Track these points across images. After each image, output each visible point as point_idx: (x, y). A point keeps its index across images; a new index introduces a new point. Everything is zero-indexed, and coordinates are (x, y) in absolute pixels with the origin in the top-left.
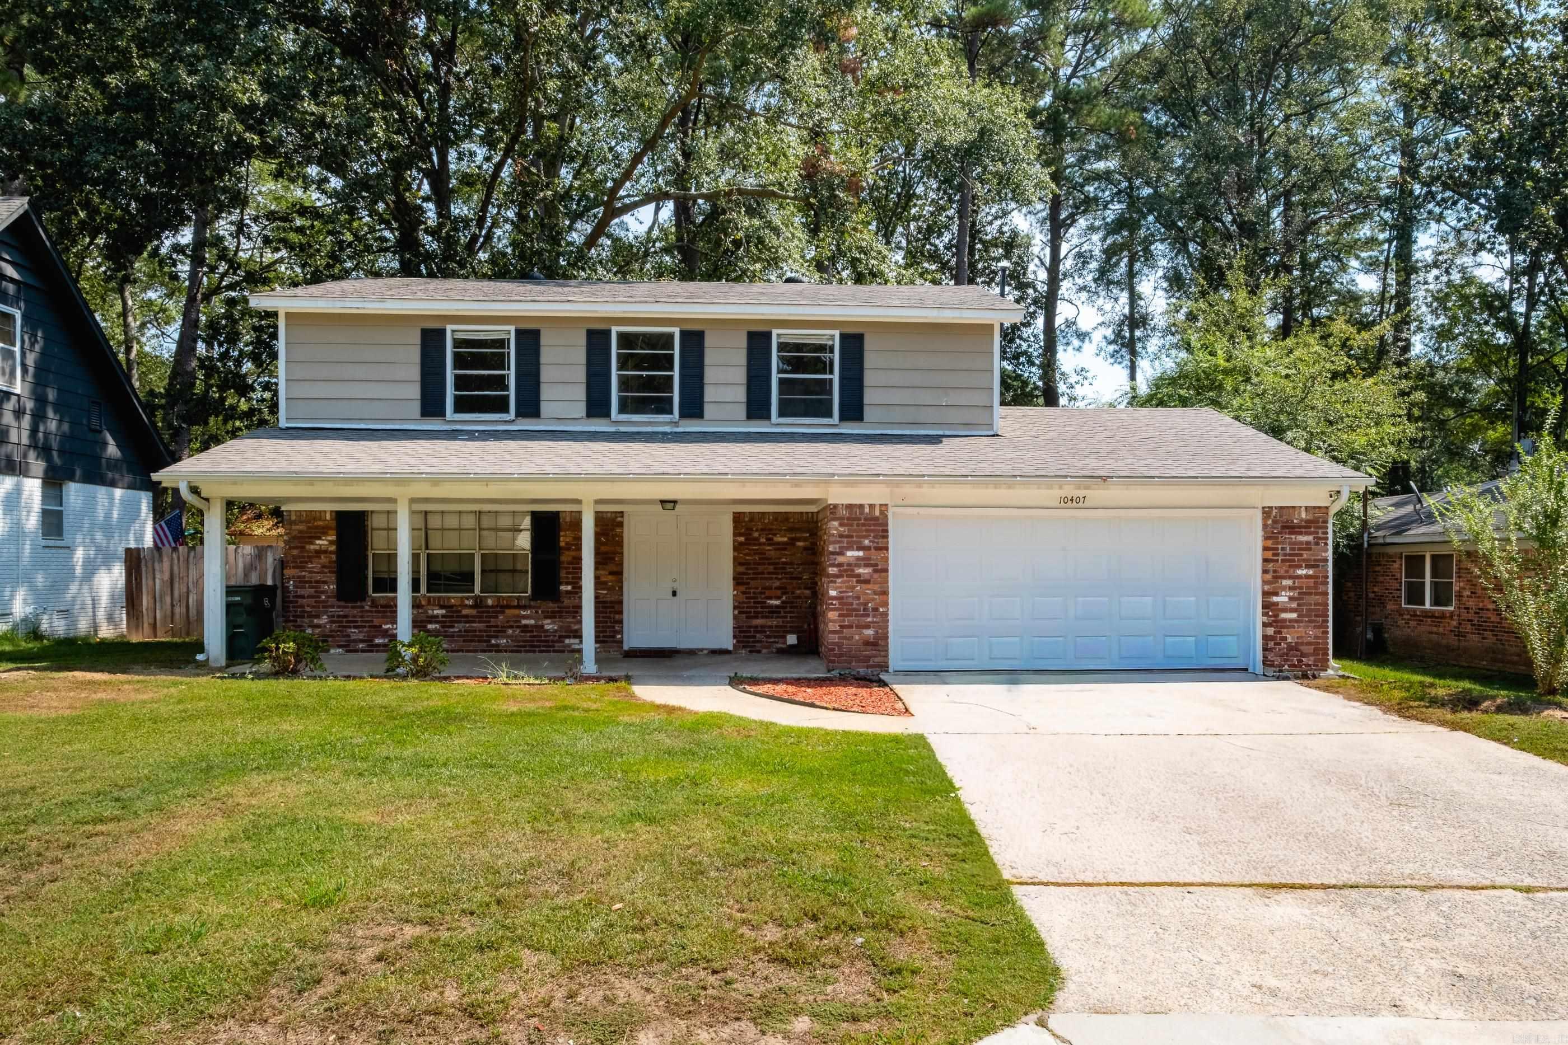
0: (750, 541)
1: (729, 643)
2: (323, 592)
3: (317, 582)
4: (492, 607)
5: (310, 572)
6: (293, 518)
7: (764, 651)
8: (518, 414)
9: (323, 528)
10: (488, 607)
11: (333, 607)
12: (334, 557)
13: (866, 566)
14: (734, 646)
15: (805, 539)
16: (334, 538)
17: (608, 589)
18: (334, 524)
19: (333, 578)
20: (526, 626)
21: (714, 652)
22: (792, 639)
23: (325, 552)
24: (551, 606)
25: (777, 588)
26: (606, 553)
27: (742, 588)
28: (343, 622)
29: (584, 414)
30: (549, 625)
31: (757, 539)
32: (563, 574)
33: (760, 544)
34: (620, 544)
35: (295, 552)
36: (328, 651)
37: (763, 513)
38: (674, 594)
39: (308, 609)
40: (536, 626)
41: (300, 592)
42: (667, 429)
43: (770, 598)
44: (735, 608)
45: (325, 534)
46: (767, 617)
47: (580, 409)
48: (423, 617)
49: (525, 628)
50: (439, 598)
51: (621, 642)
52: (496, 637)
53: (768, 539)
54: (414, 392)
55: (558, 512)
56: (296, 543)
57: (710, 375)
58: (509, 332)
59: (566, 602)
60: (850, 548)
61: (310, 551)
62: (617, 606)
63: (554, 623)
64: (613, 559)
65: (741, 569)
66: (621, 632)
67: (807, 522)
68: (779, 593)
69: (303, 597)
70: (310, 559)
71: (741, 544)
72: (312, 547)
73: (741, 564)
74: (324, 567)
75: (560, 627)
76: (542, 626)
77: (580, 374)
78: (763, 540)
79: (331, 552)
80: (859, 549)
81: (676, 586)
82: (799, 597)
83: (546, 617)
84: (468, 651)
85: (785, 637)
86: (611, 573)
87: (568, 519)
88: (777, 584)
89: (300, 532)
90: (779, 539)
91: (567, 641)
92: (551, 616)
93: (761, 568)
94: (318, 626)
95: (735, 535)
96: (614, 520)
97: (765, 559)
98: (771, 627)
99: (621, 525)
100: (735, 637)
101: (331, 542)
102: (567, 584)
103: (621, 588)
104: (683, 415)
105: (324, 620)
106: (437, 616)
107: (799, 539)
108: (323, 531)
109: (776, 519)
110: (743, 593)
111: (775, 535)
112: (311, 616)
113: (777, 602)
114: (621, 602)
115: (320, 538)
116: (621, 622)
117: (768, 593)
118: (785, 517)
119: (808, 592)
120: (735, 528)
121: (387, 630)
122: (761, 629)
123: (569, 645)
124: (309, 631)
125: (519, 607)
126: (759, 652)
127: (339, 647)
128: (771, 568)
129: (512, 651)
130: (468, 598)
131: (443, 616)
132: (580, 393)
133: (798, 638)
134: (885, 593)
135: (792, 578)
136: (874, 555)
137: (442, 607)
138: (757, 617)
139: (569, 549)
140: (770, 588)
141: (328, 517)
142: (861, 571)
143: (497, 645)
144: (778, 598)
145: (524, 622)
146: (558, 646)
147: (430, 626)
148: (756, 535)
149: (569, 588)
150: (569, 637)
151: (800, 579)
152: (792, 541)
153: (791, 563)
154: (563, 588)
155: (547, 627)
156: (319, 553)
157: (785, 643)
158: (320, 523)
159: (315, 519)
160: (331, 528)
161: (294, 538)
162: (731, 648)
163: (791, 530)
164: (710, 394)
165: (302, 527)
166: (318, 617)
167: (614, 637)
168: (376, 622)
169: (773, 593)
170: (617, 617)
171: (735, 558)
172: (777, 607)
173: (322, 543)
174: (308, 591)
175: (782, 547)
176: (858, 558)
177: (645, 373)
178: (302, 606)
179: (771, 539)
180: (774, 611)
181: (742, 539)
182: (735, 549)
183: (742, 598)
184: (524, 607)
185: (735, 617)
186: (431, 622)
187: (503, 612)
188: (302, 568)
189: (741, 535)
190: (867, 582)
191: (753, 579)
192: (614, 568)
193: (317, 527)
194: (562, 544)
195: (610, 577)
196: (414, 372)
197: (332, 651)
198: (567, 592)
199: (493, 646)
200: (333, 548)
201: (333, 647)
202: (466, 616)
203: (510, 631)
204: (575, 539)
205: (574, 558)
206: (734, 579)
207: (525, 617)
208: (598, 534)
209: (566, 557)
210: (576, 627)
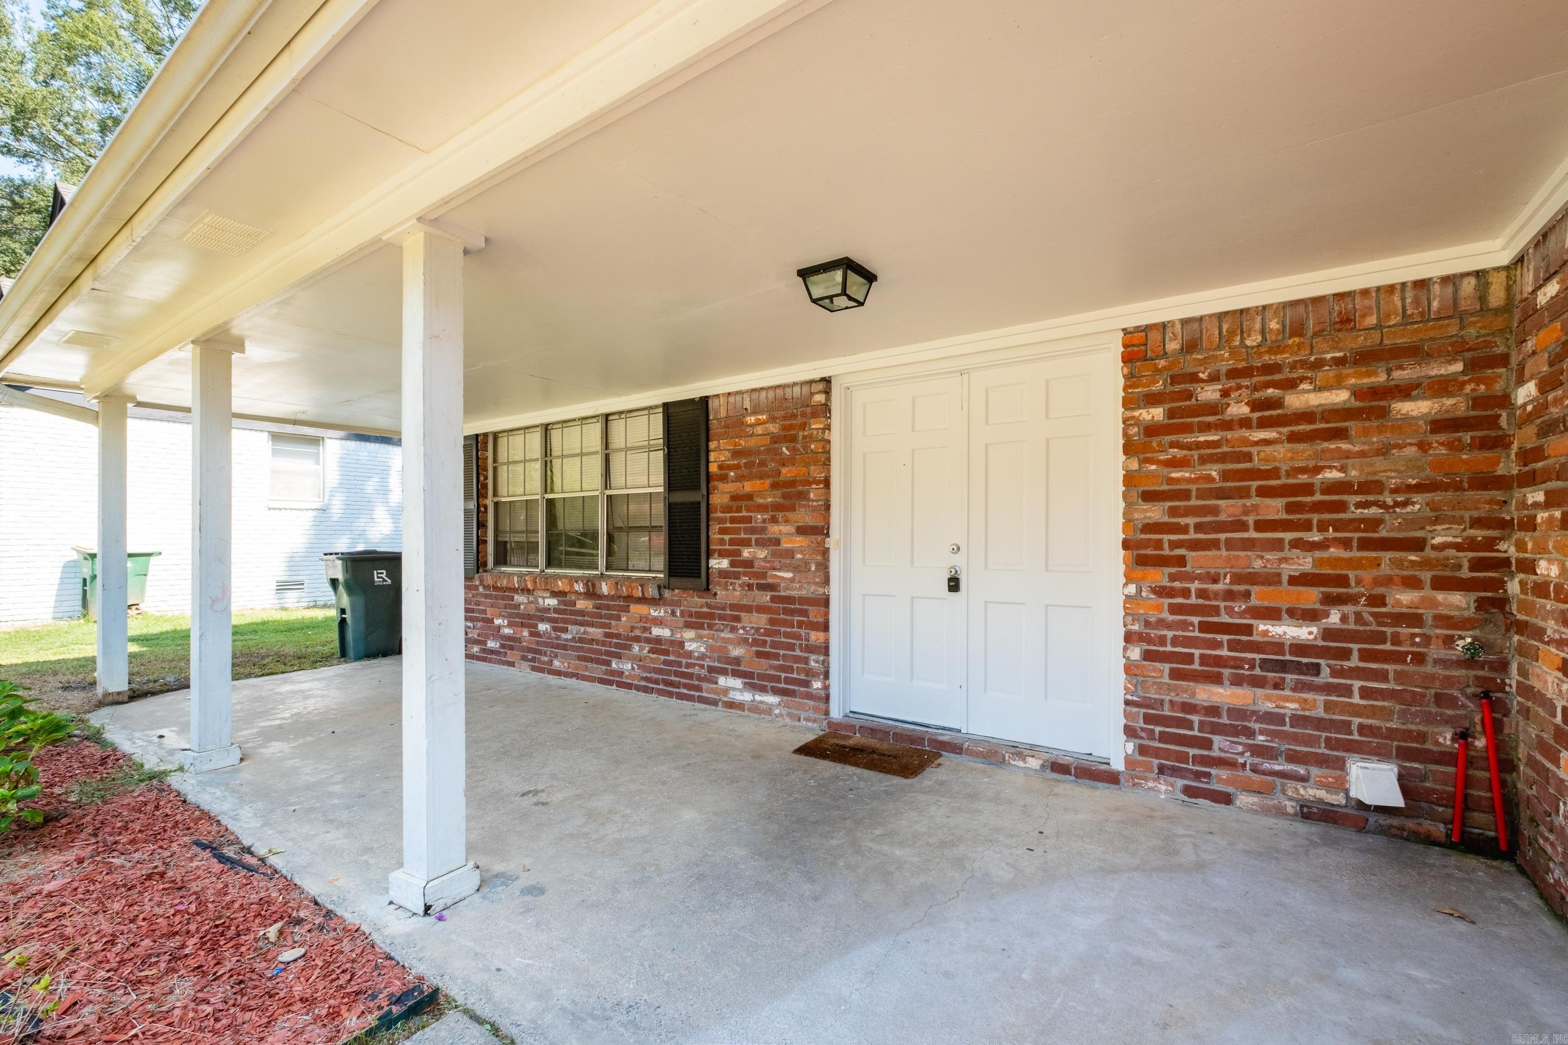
1: (1110, 748)
4: (611, 598)
7: (1244, 800)
14: (1129, 762)
15: (1441, 387)
17: (795, 569)
20: (658, 640)
21: (1059, 768)
22: (1373, 780)
24: (696, 602)
25: (1299, 580)
26: (792, 483)
27: (1161, 576)
30: (694, 644)
31: (1213, 409)
32: (714, 532)
33: (1227, 425)
38: (954, 584)
40: (672, 642)
43: (1272, 614)
44: (1129, 638)
46: (1257, 682)
48: (534, 609)
49: (657, 645)
52: (618, 656)
53: (1255, 406)
55: (706, 399)
59: (721, 594)
62: (814, 614)
63: (699, 638)
64: (803, 496)
65: (1156, 512)
66: (827, 675)
67: (1454, 311)
68: (1311, 596)
71: (1152, 430)
73: (1149, 497)
75: (710, 648)
76: (681, 644)
78: (1239, 409)
81: (959, 561)
82: (1414, 619)
83: (688, 626)
84: (585, 678)
85: (1340, 765)
86: (802, 531)
87: (723, 414)
88: (1305, 563)
90: (1309, 398)
91: (723, 681)
92: (695, 621)
93: (1228, 509)
95: (1128, 403)
96: (805, 402)
97: (1248, 477)
98: (1269, 717)
99: (825, 410)
100: (1130, 732)
102: (722, 554)
103: (824, 567)
106: (547, 610)
107: (1405, 392)
109: (1298, 329)
110: (1161, 592)
111: (1291, 385)
113: (1304, 633)
114: (825, 602)
116: (825, 650)
117: (1260, 595)
119: (1457, 602)
120: (1131, 380)
121: (498, 628)
122: (1235, 722)
123: (726, 691)
125: (648, 600)
126: (1226, 799)
128: (1274, 508)
129: (638, 688)
130: (577, 579)
131: (556, 610)
133: (1403, 780)
135: (1365, 544)
138: (1216, 679)
139: (724, 478)
140: (1272, 579)
143: (621, 673)
144: (1310, 616)
145: (656, 631)
146: (706, 690)
147: (543, 627)
148: (1209, 393)
149: (724, 564)
150: (724, 672)
151: (1418, 545)
152: (1377, 400)
153: (1370, 487)
154: (715, 562)
155: (690, 646)
157: (1341, 785)
162: (1118, 765)
163: (1365, 358)
167: (807, 684)
168: (490, 613)
169: (1285, 596)
170: (816, 637)
171: (1129, 479)
172: (1300, 648)
175: (1323, 427)
179: (1276, 403)
180: (1288, 663)
181: (1156, 414)
182: (1129, 448)
183: (1161, 609)
184: (655, 602)
185: (1129, 669)
186: (542, 620)
187: (626, 609)
189: (1152, 400)
191: (1195, 546)
192: (805, 517)
194: (713, 468)
195: (800, 541)
198: (723, 574)
199: (613, 673)
202: (582, 613)
203: (636, 648)
204: (736, 454)
205: (734, 498)
206: (1126, 545)
207: (659, 622)
208: (776, 439)
209: (720, 497)
210: (737, 652)
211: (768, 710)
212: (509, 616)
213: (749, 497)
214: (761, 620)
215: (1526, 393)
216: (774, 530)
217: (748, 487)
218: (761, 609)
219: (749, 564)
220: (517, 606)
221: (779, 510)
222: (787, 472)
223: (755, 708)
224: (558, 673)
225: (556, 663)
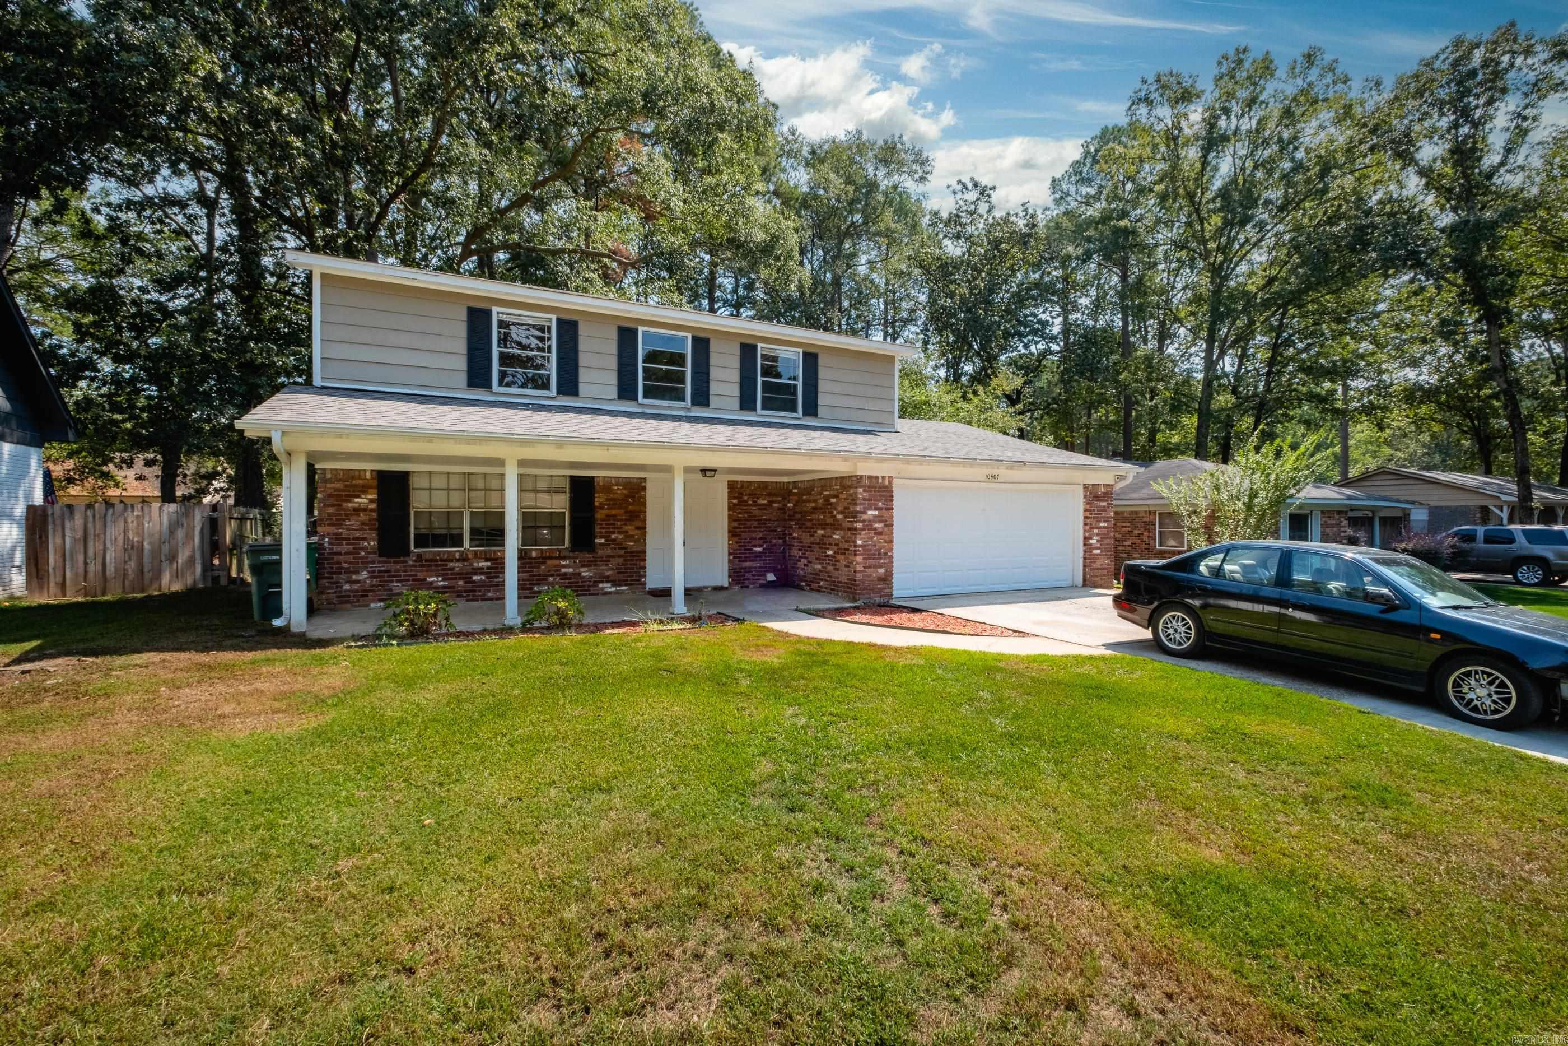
0: (742, 503)
1: (725, 582)
2: (362, 549)
3: (357, 539)
5: (348, 529)
6: (329, 476)
7: (751, 586)
8: (559, 392)
9: (363, 486)
10: (531, 558)
11: (373, 562)
12: (375, 515)
13: (880, 522)
14: (729, 584)
15: (779, 502)
16: (375, 496)
17: (633, 541)
18: (375, 483)
19: (374, 534)
20: (565, 574)
21: (717, 589)
22: (771, 577)
23: (365, 510)
24: (588, 556)
25: (760, 539)
27: (736, 539)
28: (384, 578)
29: (615, 396)
30: (585, 573)
31: (745, 501)
32: (597, 529)
33: (748, 505)
34: (644, 504)
35: (331, 510)
36: (368, 606)
37: (750, 483)
39: (345, 565)
40: (573, 574)
41: (336, 549)
42: (682, 413)
43: (755, 546)
44: (730, 554)
45: (365, 492)
46: (753, 561)
47: (613, 392)
48: (469, 569)
49: (565, 576)
50: (485, 552)
51: (644, 584)
52: (538, 584)
53: (754, 502)
54: (461, 363)
55: (593, 478)
56: (332, 501)
57: (714, 373)
58: (550, 320)
59: (600, 552)
60: (870, 509)
61: (348, 509)
62: (641, 556)
63: (588, 570)
64: (635, 516)
65: (735, 524)
66: (644, 576)
68: (761, 542)
69: (340, 554)
70: (348, 517)
71: (734, 505)
72: (350, 505)
73: (733, 521)
74: (363, 524)
75: (595, 574)
76: (579, 574)
77: (613, 363)
78: (750, 502)
79: (372, 510)
80: (876, 509)
82: (775, 545)
83: (583, 566)
85: (766, 575)
86: (638, 528)
87: (601, 484)
88: (760, 535)
89: (336, 490)
90: (761, 501)
91: (601, 585)
92: (587, 564)
93: (749, 523)
94: (358, 582)
95: (730, 498)
96: (635, 485)
97: (751, 518)
98: (755, 568)
99: (644, 488)
100: (729, 577)
101: (371, 501)
102: (601, 537)
103: (644, 540)
104: (693, 404)
105: (364, 575)
106: (482, 568)
107: (774, 502)
108: (364, 490)
109: (759, 487)
110: (736, 543)
111: (758, 498)
112: (348, 572)
113: (759, 549)
114: (644, 552)
115: (358, 497)
116: (644, 568)
117: (754, 542)
118: (764, 485)
119: (780, 541)
120: (729, 493)
121: (432, 583)
122: (748, 570)
123: (603, 589)
124: (347, 587)
125: (560, 558)
126: (748, 588)
127: (380, 600)
128: (756, 524)
131: (488, 568)
132: (613, 378)
133: (775, 576)
134: (891, 541)
135: (770, 531)
136: (885, 513)
137: (487, 560)
138: (745, 561)
139: (602, 508)
140: (755, 539)
141: (368, 476)
142: (877, 525)
144: (760, 546)
145: (564, 570)
146: (592, 590)
147: (475, 578)
148: (744, 498)
149: (602, 541)
150: (601, 582)
151: (775, 531)
152: (771, 502)
153: (770, 520)
154: (598, 541)
155: (584, 574)
156: (357, 511)
157: (766, 580)
158: (361, 482)
159: (353, 478)
160: (370, 487)
161: (330, 496)
162: (726, 585)
163: (769, 495)
164: (714, 388)
165: (339, 485)
166: (357, 572)
167: (637, 580)
168: (420, 575)
169: (757, 542)
170: (642, 564)
171: (729, 516)
172: (760, 553)
173: (362, 501)
174: (345, 548)
175: (762, 508)
176: (875, 516)
177: (664, 367)
178: (339, 563)
179: (756, 502)
180: (758, 556)
181: (735, 501)
182: (730, 509)
183: (736, 546)
184: (564, 558)
185: (730, 561)
186: (476, 574)
187: (544, 563)
188: (339, 524)
189: (734, 498)
190: (880, 533)
191: (741, 532)
192: (639, 524)
193: (356, 486)
194: (596, 504)
195: (638, 532)
196: (461, 346)
197: (373, 605)
198: (601, 545)
199: (537, 591)
200: (374, 506)
201: (373, 601)
203: (552, 579)
204: (607, 500)
205: (608, 516)
206: (729, 532)
207: (564, 566)
208: (627, 496)
209: (600, 515)
210: (609, 573)
211: (622, 592)
212: (442, 575)
213: (614, 516)
214: (621, 561)
215: (790, 505)
216: (626, 528)
217: (613, 512)
218: (620, 556)
219: (614, 540)
220: (453, 569)
221: (627, 521)
222: (630, 508)
223: (617, 593)
224: (491, 599)
225: (490, 595)
